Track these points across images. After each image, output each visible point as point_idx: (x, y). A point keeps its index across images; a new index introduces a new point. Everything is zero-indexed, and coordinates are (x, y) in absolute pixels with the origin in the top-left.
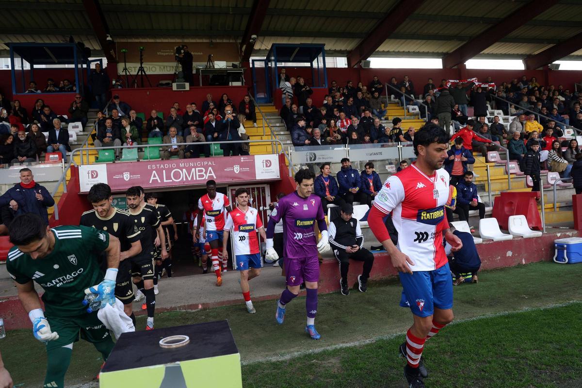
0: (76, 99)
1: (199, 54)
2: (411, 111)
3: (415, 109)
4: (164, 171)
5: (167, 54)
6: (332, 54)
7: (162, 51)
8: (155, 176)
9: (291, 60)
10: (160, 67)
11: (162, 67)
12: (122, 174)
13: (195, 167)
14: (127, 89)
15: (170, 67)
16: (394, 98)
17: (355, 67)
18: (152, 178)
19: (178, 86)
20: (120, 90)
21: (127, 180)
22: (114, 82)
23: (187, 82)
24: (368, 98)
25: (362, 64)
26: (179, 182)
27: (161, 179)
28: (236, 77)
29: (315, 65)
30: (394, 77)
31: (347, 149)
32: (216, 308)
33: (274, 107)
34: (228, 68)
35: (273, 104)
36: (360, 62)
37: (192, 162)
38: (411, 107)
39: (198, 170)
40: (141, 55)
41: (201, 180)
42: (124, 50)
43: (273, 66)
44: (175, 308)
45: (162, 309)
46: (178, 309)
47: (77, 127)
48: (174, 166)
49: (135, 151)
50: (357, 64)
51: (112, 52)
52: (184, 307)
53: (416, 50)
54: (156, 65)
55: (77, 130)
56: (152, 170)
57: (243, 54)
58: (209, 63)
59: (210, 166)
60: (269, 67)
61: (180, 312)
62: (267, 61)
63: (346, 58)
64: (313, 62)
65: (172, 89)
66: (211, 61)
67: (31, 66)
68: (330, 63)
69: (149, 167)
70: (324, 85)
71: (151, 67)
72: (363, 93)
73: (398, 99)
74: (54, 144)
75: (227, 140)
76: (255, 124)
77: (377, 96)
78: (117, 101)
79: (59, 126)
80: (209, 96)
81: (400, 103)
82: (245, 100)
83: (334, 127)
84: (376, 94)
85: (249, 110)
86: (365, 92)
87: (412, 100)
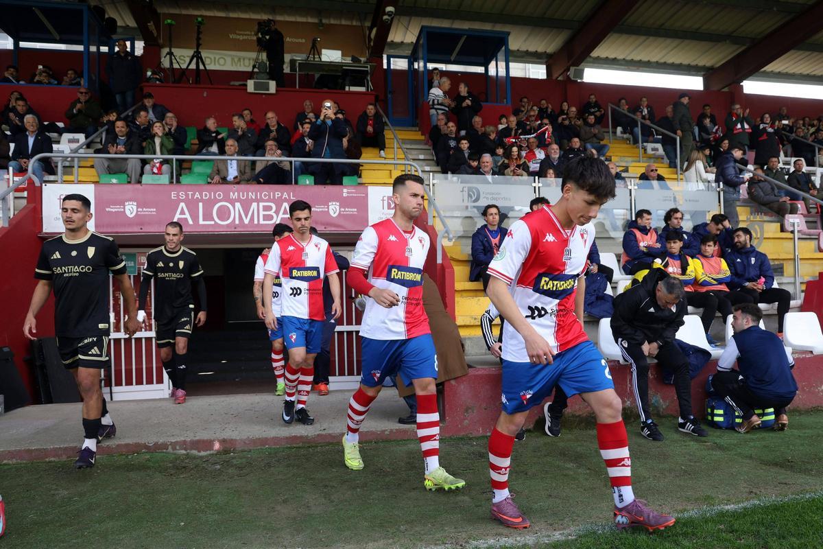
0: (79, 95)
1: (300, 40)
2: (649, 151)
3: (656, 150)
4: (201, 205)
5: (245, 37)
6: (522, 57)
7: (237, 32)
8: (182, 212)
9: (452, 59)
10: (233, 59)
11: (236, 60)
12: (122, 203)
13: (258, 201)
14: (171, 84)
15: (249, 59)
16: (622, 133)
17: (559, 79)
18: (178, 215)
19: (256, 86)
21: (131, 216)
22: (149, 73)
23: (273, 80)
24: (579, 126)
25: (571, 73)
26: (228, 226)
27: (195, 217)
28: (357, 77)
29: (492, 71)
30: (623, 99)
31: (536, 185)
32: (250, 451)
33: (420, 133)
34: (343, 61)
35: (418, 129)
36: (568, 70)
37: (252, 191)
38: (650, 146)
39: (264, 206)
40: (199, 33)
41: (266, 224)
42: (169, 21)
43: (422, 69)
44: (165, 446)
45: (137, 445)
46: (170, 447)
47: (78, 141)
48: (219, 195)
49: (165, 179)
50: (562, 74)
51: (151, 25)
52: (184, 444)
53: (661, 59)
54: (226, 55)
55: (75, 146)
56: (179, 201)
57: (372, 44)
58: (312, 52)
59: (286, 200)
60: (416, 69)
61: (175, 454)
62: (412, 59)
63: (545, 66)
64: (490, 66)
65: (246, 89)
66: (315, 49)
67: (16, 44)
68: (518, 70)
69: (173, 195)
70: (505, 101)
71: (217, 57)
72: (569, 118)
73: (630, 134)
74: (22, 158)
75: (320, 158)
76: (382, 152)
77: (593, 121)
78: (148, 102)
79: (35, 128)
80: (308, 103)
81: (631, 139)
82: (368, 111)
83: (516, 159)
84: (591, 119)
85: (374, 128)
86: (574, 116)
87: (651, 134)
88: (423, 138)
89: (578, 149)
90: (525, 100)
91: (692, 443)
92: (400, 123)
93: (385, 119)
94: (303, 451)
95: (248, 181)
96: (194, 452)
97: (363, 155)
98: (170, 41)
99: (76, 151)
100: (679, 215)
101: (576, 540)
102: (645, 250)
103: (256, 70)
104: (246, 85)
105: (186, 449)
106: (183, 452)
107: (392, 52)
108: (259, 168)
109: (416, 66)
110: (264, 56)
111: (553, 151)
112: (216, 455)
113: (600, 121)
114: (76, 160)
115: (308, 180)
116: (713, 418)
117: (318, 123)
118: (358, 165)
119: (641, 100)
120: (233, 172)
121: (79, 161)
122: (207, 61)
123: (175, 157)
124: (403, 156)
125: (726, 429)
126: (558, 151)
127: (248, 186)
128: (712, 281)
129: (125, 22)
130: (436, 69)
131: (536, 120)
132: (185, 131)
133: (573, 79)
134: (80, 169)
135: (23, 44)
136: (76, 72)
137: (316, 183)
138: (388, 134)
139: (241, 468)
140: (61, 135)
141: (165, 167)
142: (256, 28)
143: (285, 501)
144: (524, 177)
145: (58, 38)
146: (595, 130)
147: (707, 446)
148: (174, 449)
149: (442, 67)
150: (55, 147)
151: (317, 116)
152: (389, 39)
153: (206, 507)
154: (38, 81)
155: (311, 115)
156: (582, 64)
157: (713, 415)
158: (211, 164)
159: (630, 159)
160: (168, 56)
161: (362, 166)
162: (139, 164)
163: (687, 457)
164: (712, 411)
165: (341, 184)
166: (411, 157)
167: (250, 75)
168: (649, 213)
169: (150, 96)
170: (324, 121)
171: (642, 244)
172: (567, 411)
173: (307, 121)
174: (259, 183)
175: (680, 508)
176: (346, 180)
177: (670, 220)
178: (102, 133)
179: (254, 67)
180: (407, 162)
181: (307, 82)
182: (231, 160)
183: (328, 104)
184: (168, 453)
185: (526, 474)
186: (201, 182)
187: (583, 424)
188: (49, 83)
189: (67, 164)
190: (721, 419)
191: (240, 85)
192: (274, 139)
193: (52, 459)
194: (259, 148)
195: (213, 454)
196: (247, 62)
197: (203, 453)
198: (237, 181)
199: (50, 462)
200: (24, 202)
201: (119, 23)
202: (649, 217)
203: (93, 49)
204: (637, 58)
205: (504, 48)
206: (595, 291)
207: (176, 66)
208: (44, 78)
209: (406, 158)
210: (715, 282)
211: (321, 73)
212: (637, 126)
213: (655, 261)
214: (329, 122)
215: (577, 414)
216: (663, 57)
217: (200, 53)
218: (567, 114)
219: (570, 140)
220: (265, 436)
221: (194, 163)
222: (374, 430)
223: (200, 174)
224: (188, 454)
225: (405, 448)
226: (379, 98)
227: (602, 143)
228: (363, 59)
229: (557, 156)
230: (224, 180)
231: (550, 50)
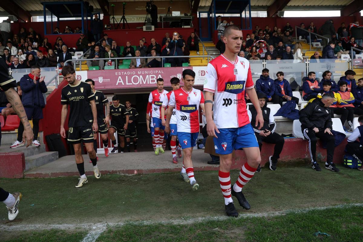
0: (80, 36)
1: (163, 8)
2: (315, 46)
3: (318, 45)
4: (127, 77)
5: (142, 9)
6: (256, 8)
7: (139, 7)
8: (120, 80)
9: (226, 11)
10: (137, 18)
11: (138, 18)
12: (97, 78)
13: (149, 74)
14: (114, 30)
15: (144, 18)
16: (301, 38)
17: (273, 16)
18: (118, 82)
19: (147, 28)
20: (109, 31)
21: (101, 82)
22: (106, 26)
23: (153, 25)
24: (282, 37)
25: (278, 14)
26: (137, 85)
27: (125, 82)
28: (187, 22)
29: (243, 15)
31: (264, 63)
32: (148, 174)
33: (213, 44)
34: (181, 16)
35: (212, 42)
36: (277, 12)
37: (146, 71)
38: (314, 44)
39: (151, 76)
40: (124, 9)
41: (152, 84)
42: (113, 5)
43: (213, 16)
44: (116, 172)
45: (106, 171)
46: (118, 172)
47: (80, 54)
48: (134, 73)
49: (113, 67)
50: (274, 14)
51: (106, 7)
52: (123, 171)
53: (320, 4)
54: (134, 17)
55: (80, 56)
56: (118, 76)
57: (192, 8)
58: (168, 13)
59: (160, 74)
60: (210, 17)
61: (120, 175)
62: (209, 13)
63: (266, 12)
64: (242, 13)
65: (143, 30)
66: (170, 12)
67: (58, 19)
68: (254, 14)
69: (116, 74)
70: (249, 28)
71: (131, 18)
72: (278, 33)
73: (305, 39)
74: (62, 62)
75: (173, 56)
76: (198, 52)
77: (289, 34)
78: (106, 37)
79: (66, 50)
80: (167, 34)
81: (306, 41)
82: (192, 36)
83: (255, 52)
84: (288, 33)
85: (194, 42)
86: (280, 32)
87: (315, 38)
88: (215, 45)
89: (282, 47)
90: (257, 27)
91: (337, 175)
92: (205, 40)
93: (199, 39)
94: (169, 175)
95: (145, 67)
96: (127, 174)
97: (190, 54)
98: (113, 13)
99: (80, 58)
100: (330, 74)
101: (286, 216)
102: (313, 89)
103: (146, 22)
104: (143, 28)
105: (124, 173)
106: (123, 174)
107: (201, 10)
108: (149, 61)
109: (211, 16)
110: (149, 16)
111: (270, 48)
112: (136, 175)
113: (292, 34)
114: (80, 62)
115: (168, 65)
116: (347, 164)
117: (172, 42)
118: (188, 58)
119: (311, 23)
120: (138, 63)
121: (81, 62)
122: (127, 20)
123: (116, 58)
124: (207, 54)
125: (353, 168)
126: (273, 48)
127: (145, 69)
128: (346, 102)
129: (96, 6)
130: (219, 16)
131: (263, 35)
132: (120, 48)
133: (279, 16)
134: (82, 65)
135: (61, 19)
136: (79, 28)
137: (172, 66)
138: (200, 45)
139: (145, 181)
140: (74, 52)
141: (113, 63)
142: (146, 5)
143: (163, 195)
144: (258, 60)
145: (72, 15)
146: (289, 38)
147: (344, 176)
148: (120, 173)
149: (222, 15)
150: (73, 57)
151: (171, 39)
152: (199, 5)
153: (132, 196)
154: (66, 32)
155: (169, 39)
156: (283, 9)
157: (347, 162)
158: (130, 60)
159: (306, 50)
160: (113, 19)
161: (190, 58)
162: (103, 62)
163: (335, 180)
164: (346, 161)
165: (182, 66)
166: (210, 54)
167: (144, 24)
168: (314, 73)
169: (106, 35)
170: (174, 41)
171: (311, 87)
172: (279, 159)
173: (167, 41)
174: (149, 67)
175: (333, 203)
176: (184, 64)
177: (326, 76)
178: (89, 51)
179: (146, 20)
180: (209, 56)
181: (167, 25)
182: (138, 58)
183: (176, 34)
184: (118, 175)
185: (262, 186)
186: (126, 68)
187: (286, 165)
188: (70, 33)
189: (77, 63)
190: (351, 164)
191: (140, 28)
192: (155, 49)
193: (76, 176)
194: (149, 53)
195: (134, 175)
196: (143, 19)
197: (130, 175)
198: (141, 67)
199: (75, 177)
200: (63, 79)
201: (94, 7)
202: (314, 75)
203: (85, 18)
204: (309, 5)
205: (248, 5)
206: (291, 108)
207: (116, 22)
208: (68, 31)
209: (208, 54)
210: (347, 103)
211: (172, 21)
212: (309, 35)
213: (318, 94)
214: (176, 41)
215: (284, 161)
216: (321, 3)
217: (124, 16)
218: (277, 32)
219: (278, 43)
220: (154, 169)
221: (123, 60)
222: (197, 166)
223: (126, 65)
224: (125, 175)
225: (210, 174)
226: (196, 30)
227: (293, 43)
228: (189, 14)
229: (273, 50)
230: (136, 67)
231: (268, 4)
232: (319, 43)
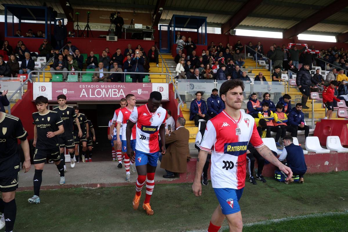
1: (127, 19)
2: (260, 64)
3: (263, 63)
4: (90, 90)
5: (106, 18)
6: (212, 25)
7: (103, 16)
8: (84, 93)
9: (185, 26)
10: (101, 26)
11: (102, 27)
12: (61, 89)
13: (111, 88)
14: (78, 38)
15: (107, 26)
16: (250, 55)
17: (226, 34)
18: (82, 94)
19: (110, 38)
20: (73, 38)
21: (65, 94)
22: (70, 33)
23: (116, 36)
24: (233, 54)
25: (231, 32)
26: (100, 98)
27: (88, 94)
28: (148, 35)
29: (200, 31)
30: (251, 42)
31: (215, 83)
33: (172, 56)
34: (143, 28)
35: (171, 54)
36: (229, 30)
37: (109, 85)
39: (114, 91)
40: (88, 17)
41: (114, 97)
42: (77, 13)
43: (173, 30)
44: (80, 186)
45: (71, 185)
47: (43, 60)
48: (97, 86)
49: (76, 77)
50: (227, 32)
51: (70, 14)
52: (87, 185)
54: (98, 25)
55: (42, 62)
56: (82, 88)
57: (154, 21)
58: (131, 25)
59: (122, 88)
61: (84, 189)
62: (169, 26)
63: (221, 28)
64: (199, 29)
65: (106, 39)
67: (20, 21)
68: (210, 30)
69: (80, 86)
70: (205, 44)
71: (95, 26)
73: (253, 56)
74: (24, 69)
75: (135, 72)
76: (157, 65)
78: (69, 45)
79: (29, 57)
80: (129, 45)
81: (253, 58)
82: (152, 49)
83: (209, 69)
84: (238, 51)
85: (154, 55)
86: (231, 50)
87: (261, 56)
89: (232, 65)
90: (213, 43)
95: (107, 78)
96: (91, 188)
98: (77, 20)
100: (268, 95)
102: (255, 109)
103: (110, 31)
106: (87, 188)
107: (162, 24)
109: (171, 29)
110: (113, 26)
112: (98, 189)
113: (242, 51)
116: (277, 178)
119: (258, 43)
120: (101, 75)
122: (91, 27)
125: (282, 182)
130: (179, 31)
132: (83, 57)
133: (231, 34)
135: (22, 21)
139: (107, 195)
140: (37, 57)
145: (35, 19)
148: (84, 187)
152: (161, 18)
156: (236, 28)
159: (252, 67)
160: (77, 27)
164: (277, 175)
165: (142, 82)
166: (168, 66)
169: (70, 43)
171: (254, 107)
181: (129, 37)
184: (82, 188)
188: (33, 37)
196: (106, 28)
197: (94, 188)
201: (58, 12)
203: (49, 22)
204: (257, 25)
205: (205, 22)
210: (282, 122)
211: (134, 33)
212: (256, 54)
213: (259, 113)
216: (267, 25)
217: (88, 25)
220: (115, 183)
223: (89, 74)
226: (156, 43)
228: (150, 27)
230: (98, 78)
231: (223, 22)
232: (264, 61)
